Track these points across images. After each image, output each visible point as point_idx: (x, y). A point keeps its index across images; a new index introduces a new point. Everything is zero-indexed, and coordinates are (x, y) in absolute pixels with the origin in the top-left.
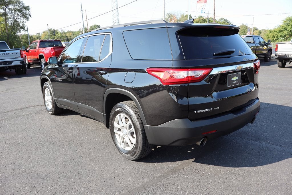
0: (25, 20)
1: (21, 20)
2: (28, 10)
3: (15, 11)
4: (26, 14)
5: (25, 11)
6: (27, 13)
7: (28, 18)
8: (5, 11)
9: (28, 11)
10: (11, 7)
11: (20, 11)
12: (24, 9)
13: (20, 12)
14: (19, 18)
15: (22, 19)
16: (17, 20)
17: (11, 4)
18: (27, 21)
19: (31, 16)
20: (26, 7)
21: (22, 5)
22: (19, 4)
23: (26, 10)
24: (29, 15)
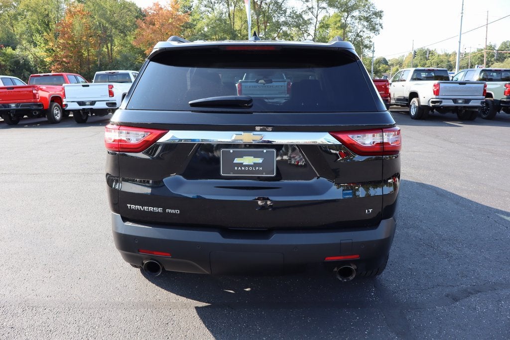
0: (372, 34)
1: (367, 33)
2: (381, 16)
3: (360, 19)
4: (376, 24)
5: (375, 20)
6: (378, 22)
7: (378, 30)
8: (346, 21)
9: (380, 18)
10: (356, 13)
11: (367, 19)
12: (374, 16)
13: (367, 22)
14: (364, 32)
15: (369, 32)
16: (361, 34)
17: (355, 9)
18: (375, 36)
19: (382, 27)
20: (378, 12)
21: (373, 10)
22: (369, 8)
23: (377, 17)
24: (381, 25)
